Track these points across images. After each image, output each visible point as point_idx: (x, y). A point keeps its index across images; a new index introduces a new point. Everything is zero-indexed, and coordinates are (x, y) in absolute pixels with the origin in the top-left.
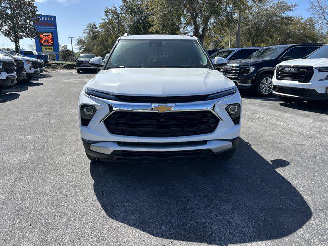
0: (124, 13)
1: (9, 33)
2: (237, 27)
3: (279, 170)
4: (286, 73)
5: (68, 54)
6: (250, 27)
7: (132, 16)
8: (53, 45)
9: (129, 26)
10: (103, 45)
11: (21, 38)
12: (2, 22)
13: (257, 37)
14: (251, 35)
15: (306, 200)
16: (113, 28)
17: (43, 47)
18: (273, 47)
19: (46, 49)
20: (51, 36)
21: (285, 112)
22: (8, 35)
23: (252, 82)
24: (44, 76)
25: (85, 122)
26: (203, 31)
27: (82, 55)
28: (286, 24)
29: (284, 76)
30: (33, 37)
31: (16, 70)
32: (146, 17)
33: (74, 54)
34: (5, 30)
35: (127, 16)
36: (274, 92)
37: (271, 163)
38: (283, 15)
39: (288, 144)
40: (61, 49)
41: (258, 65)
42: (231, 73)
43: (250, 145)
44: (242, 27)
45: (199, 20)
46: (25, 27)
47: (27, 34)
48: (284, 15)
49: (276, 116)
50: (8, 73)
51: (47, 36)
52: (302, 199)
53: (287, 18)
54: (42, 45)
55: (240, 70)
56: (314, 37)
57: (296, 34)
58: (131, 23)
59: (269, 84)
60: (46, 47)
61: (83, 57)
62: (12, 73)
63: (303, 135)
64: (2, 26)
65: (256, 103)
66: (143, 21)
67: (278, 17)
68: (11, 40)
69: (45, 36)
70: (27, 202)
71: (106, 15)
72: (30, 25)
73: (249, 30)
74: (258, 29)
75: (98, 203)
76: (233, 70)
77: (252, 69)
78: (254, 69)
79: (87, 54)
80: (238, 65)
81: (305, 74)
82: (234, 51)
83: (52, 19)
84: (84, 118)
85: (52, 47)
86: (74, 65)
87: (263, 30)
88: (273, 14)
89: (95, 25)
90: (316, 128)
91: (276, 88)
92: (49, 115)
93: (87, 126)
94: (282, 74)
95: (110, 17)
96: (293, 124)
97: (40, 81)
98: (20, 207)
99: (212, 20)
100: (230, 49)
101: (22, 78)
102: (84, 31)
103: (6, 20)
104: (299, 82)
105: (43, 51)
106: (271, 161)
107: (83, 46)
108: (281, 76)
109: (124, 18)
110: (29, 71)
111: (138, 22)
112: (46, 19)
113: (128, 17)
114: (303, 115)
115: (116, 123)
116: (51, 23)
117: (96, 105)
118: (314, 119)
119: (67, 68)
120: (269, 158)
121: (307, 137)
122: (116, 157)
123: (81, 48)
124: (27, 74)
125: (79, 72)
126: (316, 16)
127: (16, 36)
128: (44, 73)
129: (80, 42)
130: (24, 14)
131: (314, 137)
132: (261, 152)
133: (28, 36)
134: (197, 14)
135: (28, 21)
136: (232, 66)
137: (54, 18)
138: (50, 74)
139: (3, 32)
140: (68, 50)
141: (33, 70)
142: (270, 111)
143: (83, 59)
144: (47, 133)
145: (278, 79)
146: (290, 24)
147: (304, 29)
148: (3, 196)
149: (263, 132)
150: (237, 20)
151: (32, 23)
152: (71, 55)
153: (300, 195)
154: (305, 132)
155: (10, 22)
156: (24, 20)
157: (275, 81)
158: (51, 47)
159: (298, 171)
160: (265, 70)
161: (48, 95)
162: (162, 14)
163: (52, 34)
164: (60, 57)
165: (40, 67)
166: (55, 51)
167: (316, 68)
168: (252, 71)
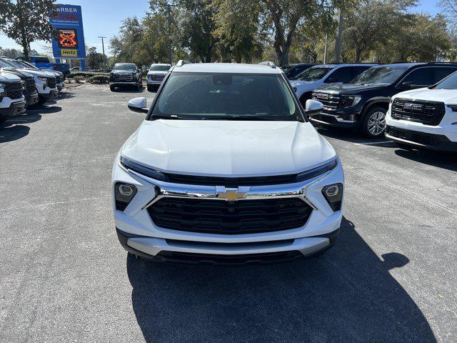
0: (177, 5)
1: (15, 32)
2: (337, 32)
3: (395, 273)
4: (406, 110)
5: (97, 60)
6: (356, 28)
7: (188, 9)
8: (76, 47)
9: (184, 24)
10: (148, 49)
11: (32, 40)
12: (4, 17)
13: (365, 42)
14: (356, 40)
15: (433, 328)
16: (162, 26)
17: (62, 50)
18: (388, 66)
19: (67, 53)
20: (74, 35)
21: (403, 166)
22: (12, 35)
23: (357, 117)
24: (64, 96)
25: (121, 205)
26: (289, 36)
27: (117, 65)
28: (406, 24)
29: (402, 114)
30: (48, 38)
31: (24, 92)
32: (209, 13)
33: (106, 60)
34: (9, 28)
35: (181, 9)
36: (387, 136)
37: (382, 259)
38: (402, 11)
39: (407, 226)
40: (87, 53)
41: (366, 94)
42: (327, 104)
43: (353, 226)
44: (344, 28)
45: (283, 21)
46: (38, 24)
47: (40, 33)
48: (404, 12)
49: (390, 173)
50: (12, 98)
51: (69, 34)
52: (427, 326)
53: (408, 16)
54: (60, 46)
55: (340, 101)
56: (446, 44)
57: (419, 38)
58: (187, 20)
59: (381, 120)
60: (67, 50)
61: (118, 68)
62: (19, 97)
63: (428, 210)
64: (4, 22)
65: (361, 150)
66: (204, 18)
67: (395, 14)
68: (17, 42)
69: (66, 34)
70: (37, 323)
71: (152, 8)
72: (45, 20)
73: (354, 32)
74: (366, 31)
75: (138, 327)
76: (329, 100)
77: (358, 100)
78: (360, 99)
79: (125, 64)
80: (337, 93)
81: (433, 112)
82: (332, 69)
83: (75, 10)
84: (119, 200)
85: (76, 50)
86: (106, 79)
87: (374, 32)
88: (388, 9)
89: (135, 20)
90: (446, 196)
91: (391, 129)
92: (70, 165)
93: (123, 211)
94: (400, 110)
95: (157, 10)
96: (413, 189)
97: (59, 103)
98: (28, 334)
99: (302, 21)
100: (327, 66)
101: (32, 103)
102: (120, 30)
103: (10, 14)
104: (424, 124)
105: (63, 55)
106: (383, 256)
107: (119, 49)
108: (398, 113)
109: (178, 12)
110: (42, 91)
111: (197, 18)
112: (67, 10)
113: (183, 10)
114: (428, 172)
115: (165, 213)
116: (74, 15)
117: (137, 185)
118: (444, 181)
119: (96, 83)
120: (380, 250)
121: (433, 212)
122: (164, 259)
123: (115, 52)
124: (40, 95)
125: (113, 89)
126: (449, 14)
127: (24, 37)
128: (64, 90)
129: (115, 43)
130: (36, 5)
131: (443, 214)
132: (369, 239)
133: (42, 37)
134: (281, 12)
135: (41, 15)
136: (329, 94)
137: (79, 8)
138: (72, 92)
139: (7, 31)
140: (97, 54)
141: (48, 90)
142: (382, 165)
143: (118, 71)
144: (67, 198)
145: (393, 117)
146: (412, 25)
147: (431, 31)
148: (4, 313)
149: (371, 203)
150: (337, 22)
151: (48, 19)
152: (102, 61)
153: (424, 319)
154: (432, 203)
155: (15, 17)
156: (36, 14)
157: (389, 120)
158: (73, 50)
159: (421, 276)
160: (376, 101)
161: (69, 131)
162: (231, 13)
163: (75, 32)
164: (87, 63)
165: (58, 82)
166: (79, 55)
167: (448, 106)
168: (357, 102)
